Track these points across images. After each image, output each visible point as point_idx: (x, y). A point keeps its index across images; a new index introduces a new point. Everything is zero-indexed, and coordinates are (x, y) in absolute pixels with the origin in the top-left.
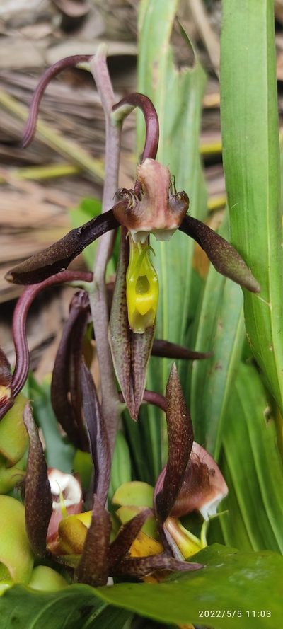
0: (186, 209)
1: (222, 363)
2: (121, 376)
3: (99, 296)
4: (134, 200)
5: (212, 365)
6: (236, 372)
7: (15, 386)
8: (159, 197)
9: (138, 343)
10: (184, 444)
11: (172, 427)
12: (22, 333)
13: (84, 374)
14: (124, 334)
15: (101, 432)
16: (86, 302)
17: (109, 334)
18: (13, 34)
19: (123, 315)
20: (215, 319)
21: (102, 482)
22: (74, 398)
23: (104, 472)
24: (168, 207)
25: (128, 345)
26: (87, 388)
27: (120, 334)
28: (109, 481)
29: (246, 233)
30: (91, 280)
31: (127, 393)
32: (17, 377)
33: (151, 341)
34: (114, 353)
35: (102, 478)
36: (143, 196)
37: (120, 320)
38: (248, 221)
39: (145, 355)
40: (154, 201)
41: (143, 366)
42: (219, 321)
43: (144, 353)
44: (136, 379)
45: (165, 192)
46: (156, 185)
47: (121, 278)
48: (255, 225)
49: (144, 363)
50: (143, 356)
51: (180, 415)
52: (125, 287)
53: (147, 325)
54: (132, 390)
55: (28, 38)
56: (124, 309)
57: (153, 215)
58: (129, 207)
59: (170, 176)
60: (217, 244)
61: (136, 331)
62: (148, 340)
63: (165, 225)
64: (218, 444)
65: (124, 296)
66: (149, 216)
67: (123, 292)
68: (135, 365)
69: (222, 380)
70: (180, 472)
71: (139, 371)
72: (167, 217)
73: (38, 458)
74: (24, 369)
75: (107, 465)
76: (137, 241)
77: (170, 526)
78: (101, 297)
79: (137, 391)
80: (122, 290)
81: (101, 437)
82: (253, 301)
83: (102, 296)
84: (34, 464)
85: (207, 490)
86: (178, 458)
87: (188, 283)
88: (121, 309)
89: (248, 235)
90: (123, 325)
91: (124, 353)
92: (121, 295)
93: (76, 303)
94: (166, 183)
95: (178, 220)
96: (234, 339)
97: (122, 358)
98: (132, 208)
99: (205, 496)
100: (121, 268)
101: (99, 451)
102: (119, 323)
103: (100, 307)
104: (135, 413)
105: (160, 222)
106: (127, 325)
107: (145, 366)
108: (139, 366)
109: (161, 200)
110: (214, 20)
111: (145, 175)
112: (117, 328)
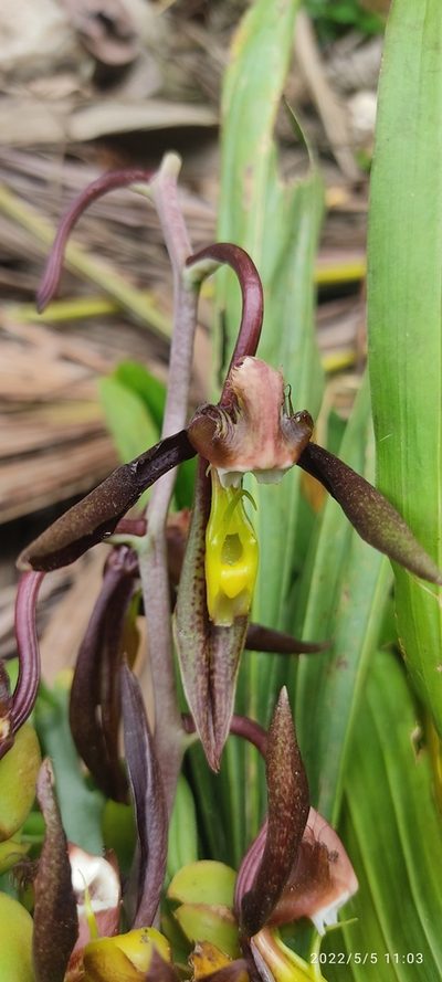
0: (309, 435)
1: (349, 657)
2: (194, 696)
3: (155, 559)
4: (224, 423)
5: (331, 659)
6: (370, 672)
7: (17, 715)
8: (265, 420)
9: (221, 641)
10: (295, 820)
11: (277, 791)
12: (30, 625)
13: (126, 683)
14: (199, 626)
15: (154, 786)
16: (131, 561)
17: (174, 626)
18: (16, 90)
19: (198, 596)
20: (338, 584)
21: (154, 870)
22: (107, 719)
23: (157, 854)
24: (280, 435)
25: (205, 645)
26: (130, 707)
27: (192, 627)
28: (165, 868)
29: (403, 485)
30: (143, 534)
31: (203, 726)
32: (20, 699)
33: (242, 637)
34: (182, 657)
35: (152, 863)
36: (239, 416)
37: (193, 604)
38: (407, 464)
39: (233, 660)
40: (258, 426)
41: (229, 678)
42: (344, 587)
43: (231, 657)
44: (217, 700)
45: (276, 412)
46: (262, 402)
47: (197, 535)
48: (417, 472)
49: (230, 673)
50: (229, 661)
51: (290, 773)
52: (203, 551)
53: (238, 613)
54: (210, 718)
55: (40, 98)
56: (200, 586)
57: (256, 448)
58: (217, 434)
59: (283, 387)
60: (361, 493)
61: (218, 623)
62: (238, 635)
63: (274, 464)
64: (338, 792)
65: (201, 564)
66: (250, 449)
67: (198, 559)
68: (216, 677)
69: (346, 685)
70: (286, 865)
71: (223, 687)
72: (278, 450)
73: (58, 857)
74: (32, 685)
75: (162, 842)
76: (226, 484)
77: (261, 941)
78: (158, 561)
79: (219, 719)
80: (198, 554)
81: (154, 794)
82: (412, 590)
83: (161, 559)
84: (51, 867)
85: (325, 887)
86: (283, 843)
87: (292, 518)
88: (195, 587)
89: (407, 485)
90: (198, 613)
91: (199, 659)
92: (196, 563)
93: (116, 563)
94: (277, 398)
95: (295, 455)
96: (368, 618)
97: (195, 666)
98: (222, 436)
99: (322, 897)
100: (198, 520)
101: (149, 818)
102: (191, 609)
103: (156, 576)
104: (216, 757)
105: (267, 459)
106: (204, 612)
107: (232, 678)
108: (223, 679)
109: (268, 425)
110: (332, 73)
111: (244, 384)
112: (189, 617)
